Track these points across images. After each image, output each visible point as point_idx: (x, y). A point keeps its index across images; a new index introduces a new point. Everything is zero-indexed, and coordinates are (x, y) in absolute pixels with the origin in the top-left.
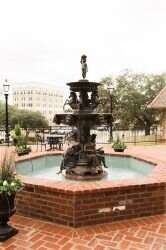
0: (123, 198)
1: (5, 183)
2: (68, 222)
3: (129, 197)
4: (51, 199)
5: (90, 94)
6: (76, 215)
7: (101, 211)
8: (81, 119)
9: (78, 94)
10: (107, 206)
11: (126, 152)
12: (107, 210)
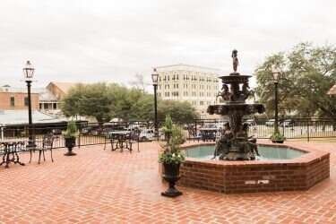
0: (267, 174)
1: (174, 155)
2: (220, 190)
3: (272, 173)
4: (207, 172)
5: (241, 86)
6: (226, 184)
7: (247, 183)
8: (232, 109)
9: (229, 86)
10: (252, 179)
11: (285, 143)
12: (253, 182)
